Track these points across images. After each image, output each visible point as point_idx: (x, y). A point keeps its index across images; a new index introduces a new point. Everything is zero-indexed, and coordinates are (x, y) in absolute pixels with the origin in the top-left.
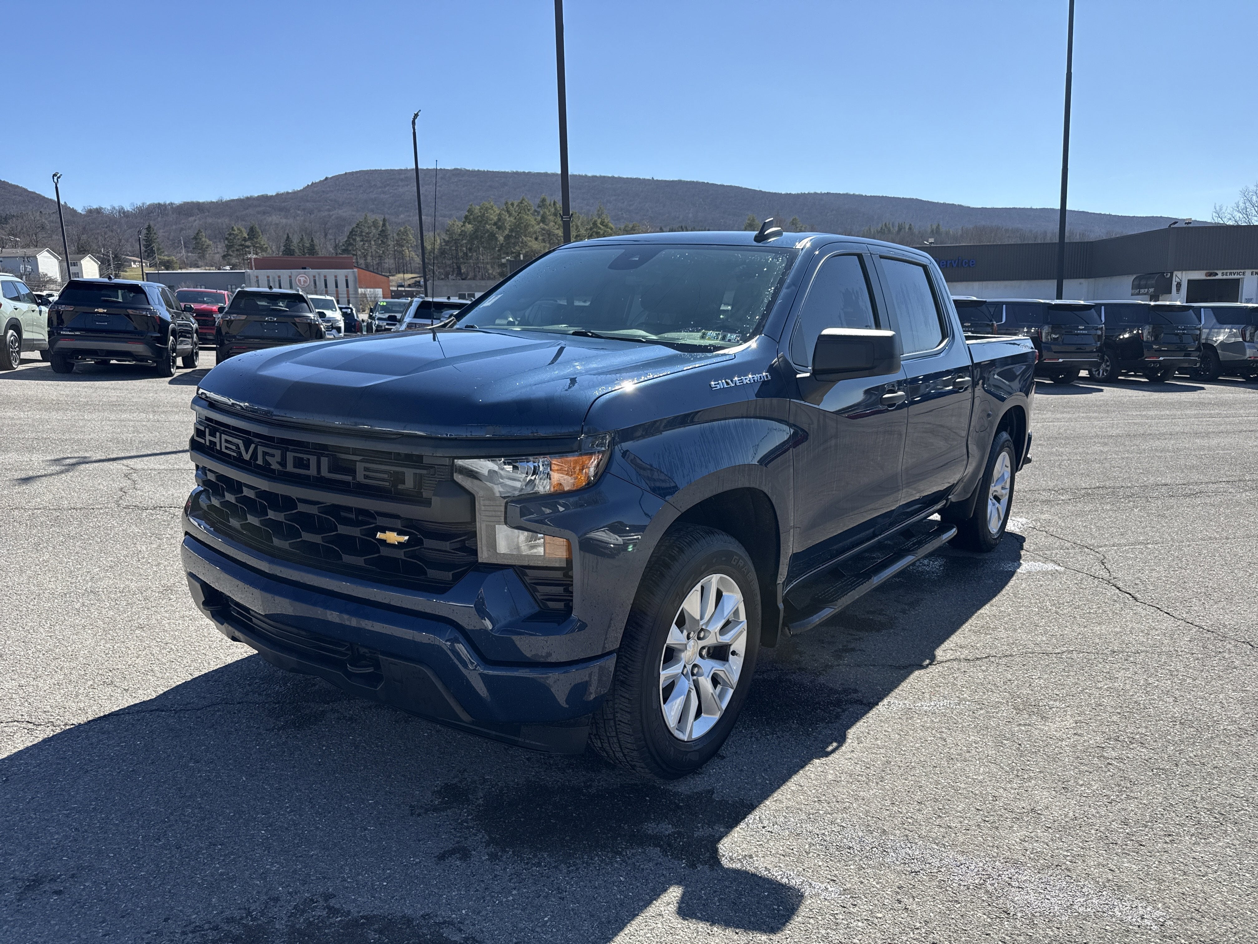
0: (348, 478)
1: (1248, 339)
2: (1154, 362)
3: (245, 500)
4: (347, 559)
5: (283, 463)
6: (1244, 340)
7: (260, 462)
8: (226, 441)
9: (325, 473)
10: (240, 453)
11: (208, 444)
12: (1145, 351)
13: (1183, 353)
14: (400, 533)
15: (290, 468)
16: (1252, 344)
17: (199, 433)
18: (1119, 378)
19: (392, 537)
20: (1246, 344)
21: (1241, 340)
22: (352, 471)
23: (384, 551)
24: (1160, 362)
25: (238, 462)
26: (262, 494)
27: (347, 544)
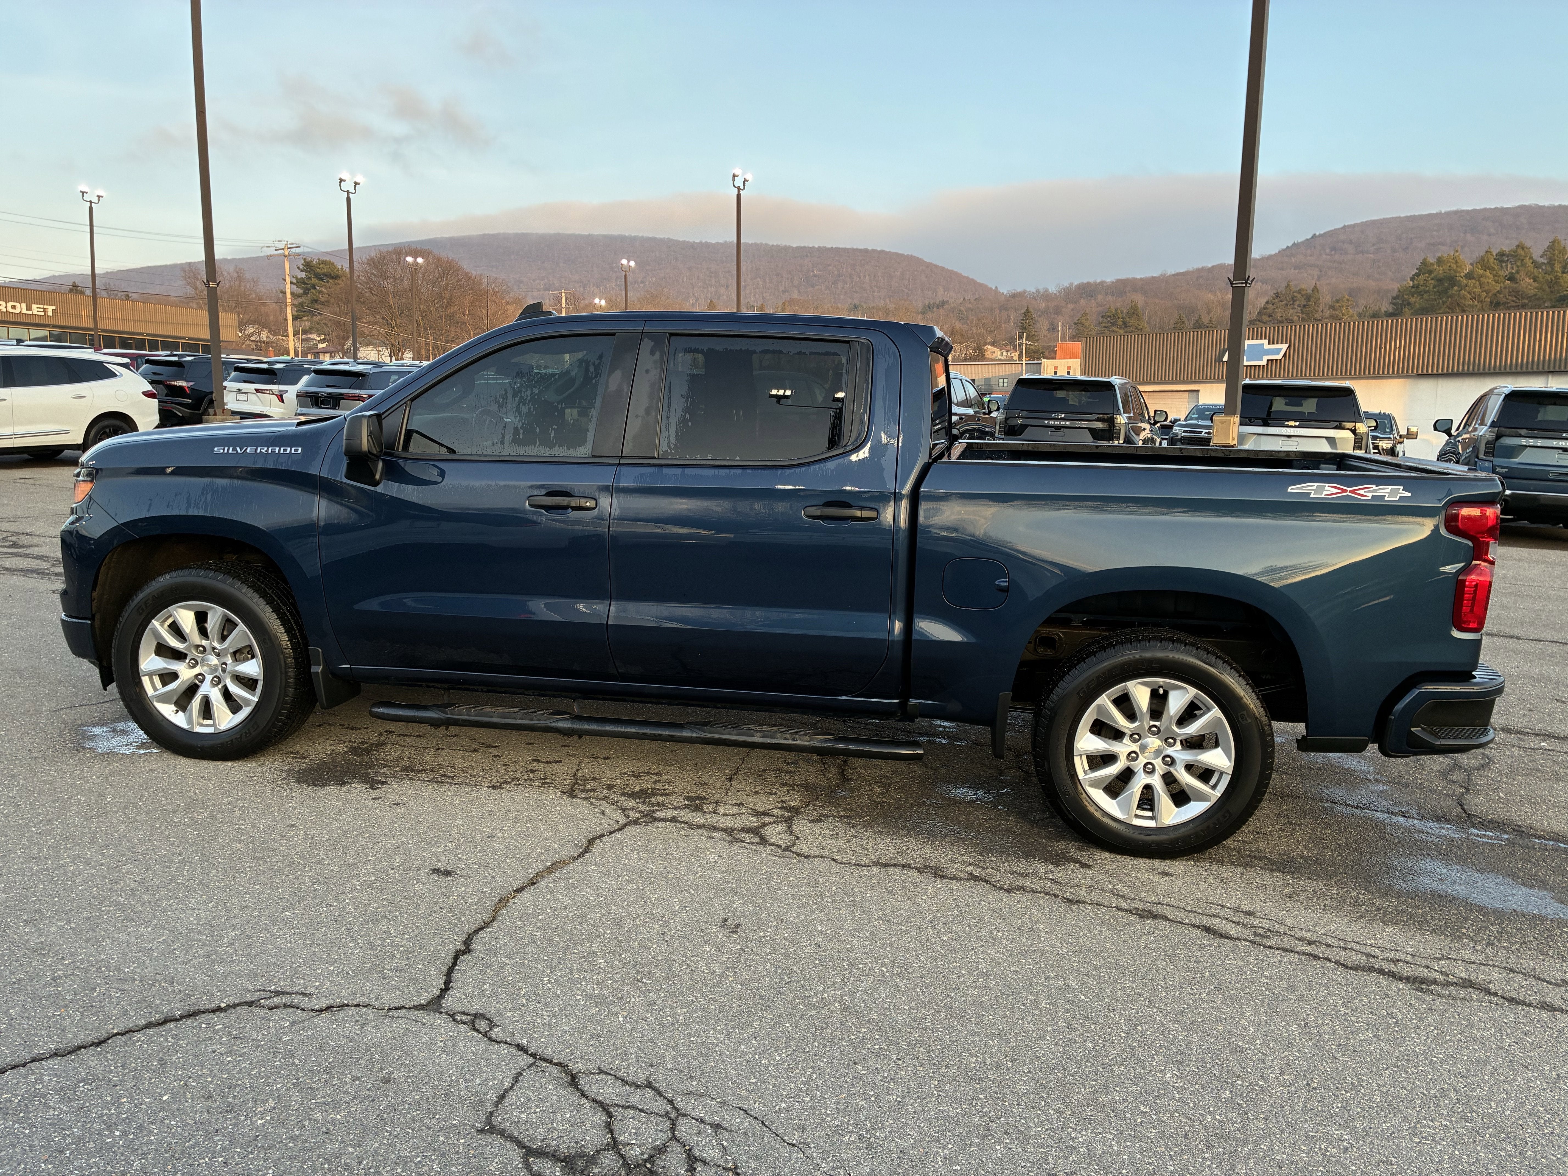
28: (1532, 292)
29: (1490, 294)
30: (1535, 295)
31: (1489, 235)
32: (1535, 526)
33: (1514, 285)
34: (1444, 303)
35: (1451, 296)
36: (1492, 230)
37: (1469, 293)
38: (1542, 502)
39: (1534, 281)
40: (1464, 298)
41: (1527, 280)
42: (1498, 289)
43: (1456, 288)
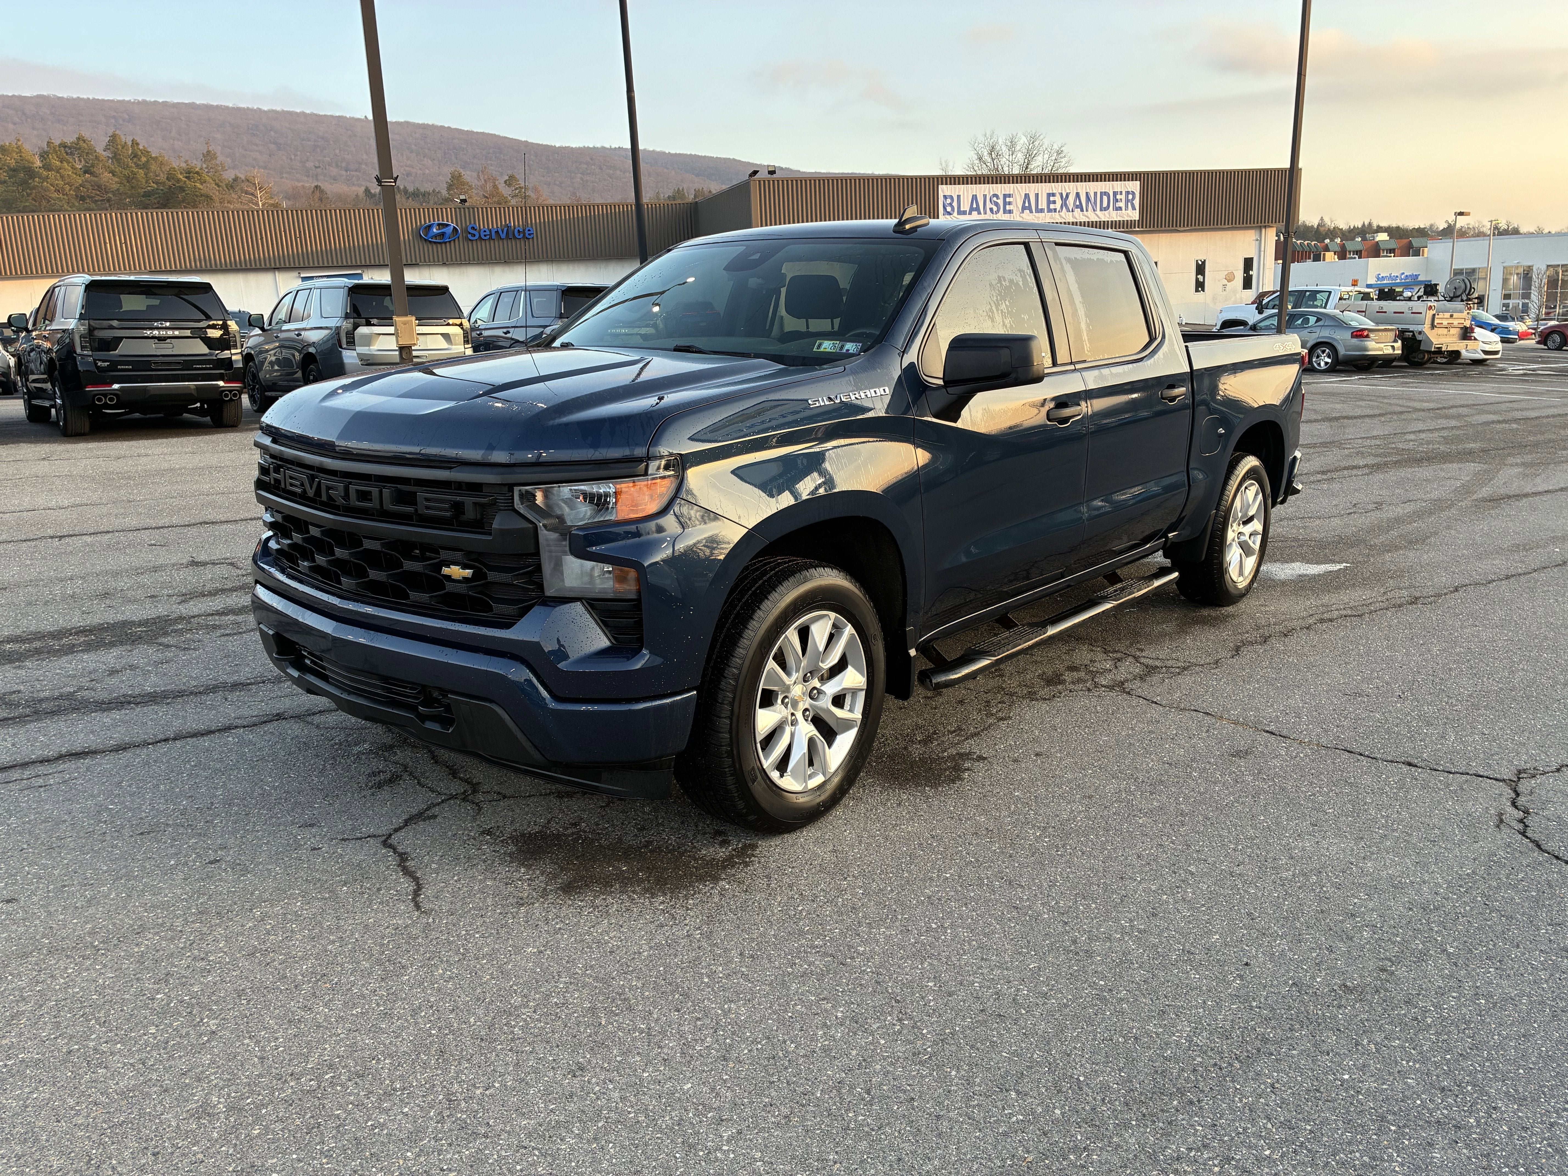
0: (410, 509)
3: (311, 540)
4: (414, 596)
5: (346, 496)
7: (324, 498)
8: (291, 478)
9: (389, 506)
10: (305, 491)
11: (272, 482)
14: (465, 567)
15: (354, 502)
17: (263, 470)
19: (455, 571)
22: (414, 503)
23: (449, 587)
25: (302, 499)
26: (328, 532)
27: (414, 580)
28: (115, 187)
29: (73, 188)
30: (118, 189)
31: (15, 124)
32: (148, 416)
33: (96, 179)
34: (28, 195)
35: (34, 188)
36: (16, 119)
37: (52, 185)
38: (152, 393)
39: (114, 175)
40: (48, 190)
41: (106, 174)
42: (80, 182)
43: (37, 179)
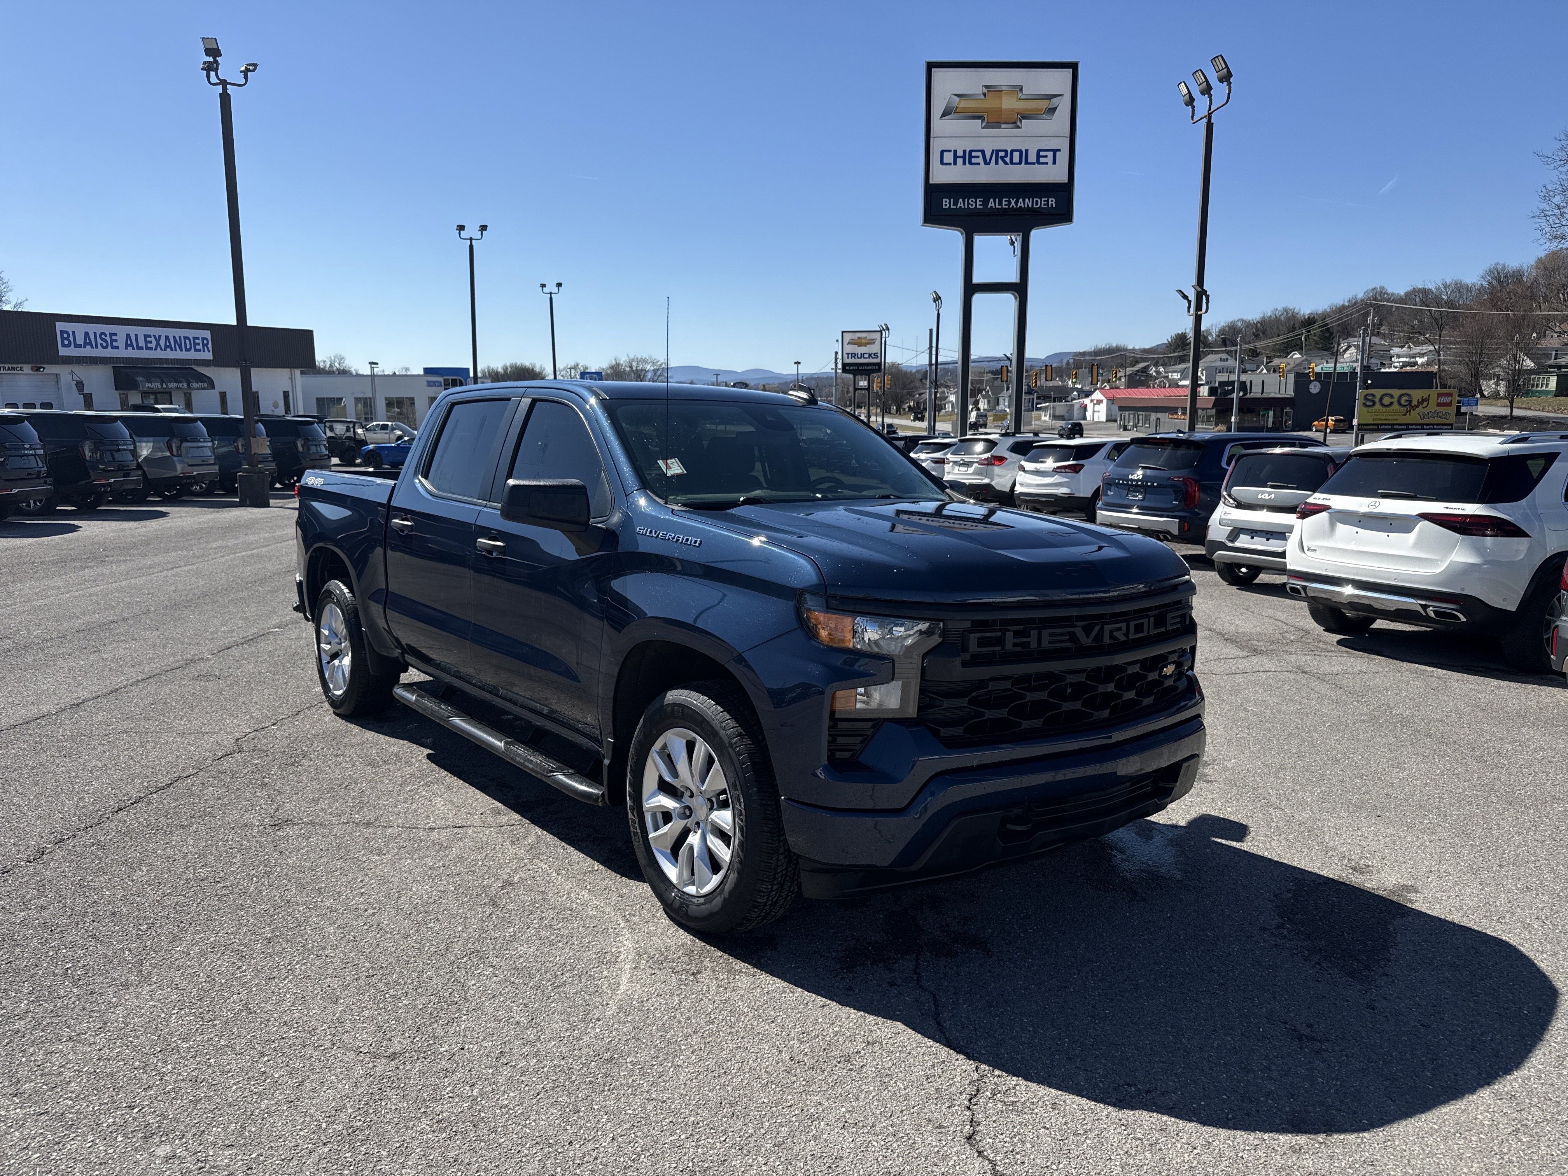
1: (175, 453)
2: (104, 485)
6: (172, 455)
12: (91, 473)
13: (122, 473)
16: (180, 458)
18: (58, 508)
20: (175, 458)
21: (168, 454)
24: (110, 485)
